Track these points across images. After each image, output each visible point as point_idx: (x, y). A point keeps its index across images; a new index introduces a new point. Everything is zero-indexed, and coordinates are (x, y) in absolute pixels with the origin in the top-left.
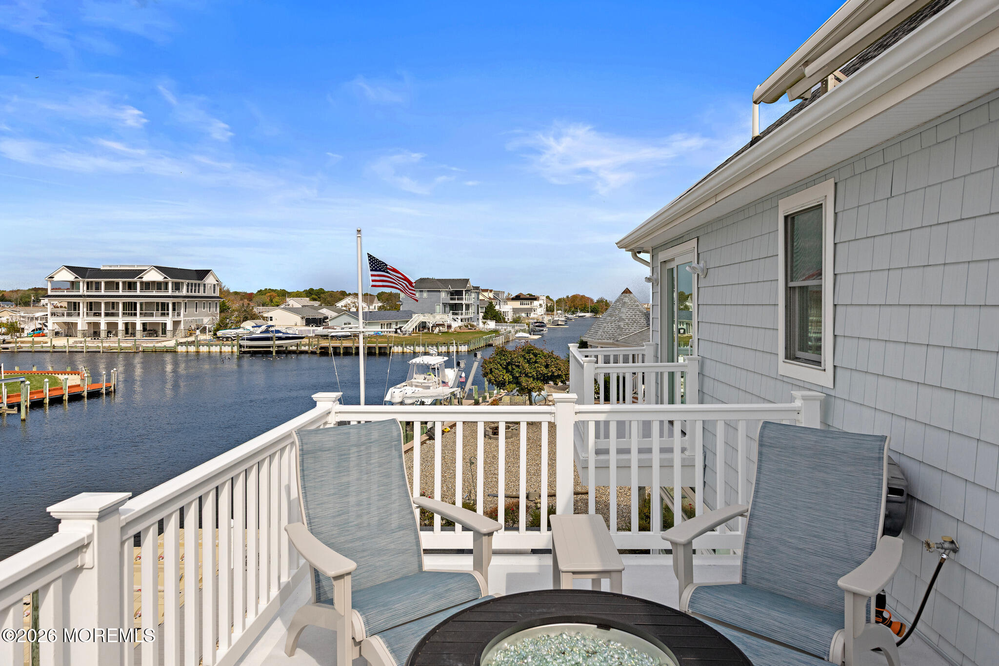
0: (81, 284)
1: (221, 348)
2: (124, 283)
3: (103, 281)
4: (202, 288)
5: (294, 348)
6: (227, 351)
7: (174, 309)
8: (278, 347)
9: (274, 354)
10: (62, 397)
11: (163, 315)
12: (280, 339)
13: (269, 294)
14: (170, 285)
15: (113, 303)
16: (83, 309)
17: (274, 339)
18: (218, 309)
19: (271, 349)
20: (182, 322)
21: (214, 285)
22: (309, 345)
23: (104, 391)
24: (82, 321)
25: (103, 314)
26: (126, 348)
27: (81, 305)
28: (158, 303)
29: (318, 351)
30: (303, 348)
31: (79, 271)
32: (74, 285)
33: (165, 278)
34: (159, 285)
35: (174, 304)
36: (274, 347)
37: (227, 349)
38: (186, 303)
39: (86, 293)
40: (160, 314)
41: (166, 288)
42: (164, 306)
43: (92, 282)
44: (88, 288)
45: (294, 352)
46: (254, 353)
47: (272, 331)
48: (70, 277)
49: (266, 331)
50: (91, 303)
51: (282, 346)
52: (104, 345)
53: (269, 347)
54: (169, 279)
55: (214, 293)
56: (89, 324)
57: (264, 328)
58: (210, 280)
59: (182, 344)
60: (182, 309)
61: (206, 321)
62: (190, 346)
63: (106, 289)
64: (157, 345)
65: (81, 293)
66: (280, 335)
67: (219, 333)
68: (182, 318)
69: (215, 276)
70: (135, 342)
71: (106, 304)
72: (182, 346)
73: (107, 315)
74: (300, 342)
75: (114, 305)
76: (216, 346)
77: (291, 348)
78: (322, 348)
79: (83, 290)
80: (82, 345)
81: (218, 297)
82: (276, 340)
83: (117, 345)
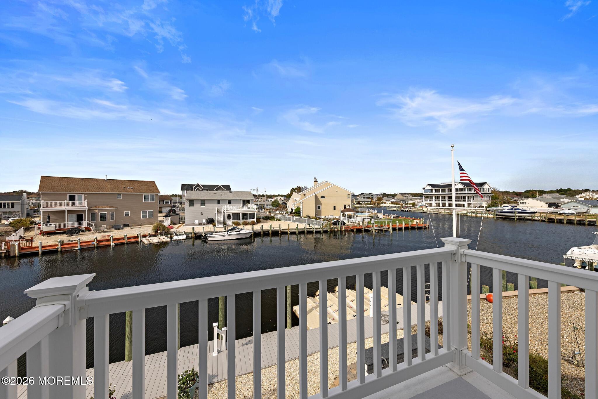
0: (433, 190)
1: (487, 215)
2: (448, 189)
3: (441, 189)
4: (482, 190)
5: (530, 218)
6: (491, 217)
7: (468, 199)
8: (518, 216)
9: (516, 220)
10: (402, 228)
11: (464, 201)
12: (519, 213)
13: (532, 192)
14: (466, 189)
15: (445, 196)
16: (434, 198)
17: (516, 213)
18: (491, 198)
19: (514, 217)
20: (472, 204)
21: (488, 189)
22: (540, 216)
23: (424, 227)
24: (434, 203)
25: (441, 200)
26: (447, 213)
27: (433, 197)
28: (462, 197)
29: (547, 220)
30: (536, 218)
31: (433, 186)
32: (431, 191)
33: (464, 187)
34: (462, 190)
35: (468, 197)
36: (516, 216)
37: (491, 216)
38: (474, 196)
39: (435, 193)
40: (462, 201)
41: (465, 191)
42: (464, 197)
43: (437, 189)
44: (436, 192)
45: (530, 220)
46: (505, 219)
47: (515, 209)
48: (429, 188)
49: (512, 209)
50: (437, 197)
51: (521, 216)
52: (439, 211)
53: (513, 216)
54: (466, 187)
55: (488, 192)
56: (436, 203)
57: (510, 207)
58: (486, 187)
59: (469, 212)
60: (472, 198)
61: (484, 204)
62: (473, 213)
63: (442, 191)
64: (459, 212)
65: (433, 193)
66: (520, 211)
67: (488, 209)
68: (472, 202)
69: (488, 185)
70: (450, 211)
71: (442, 197)
72: (469, 213)
73: (442, 201)
74: (534, 215)
75: (445, 197)
76: (485, 214)
77: (528, 218)
78: (549, 219)
79: (434, 192)
80: (432, 211)
81: (490, 194)
82: (517, 213)
83: (444, 211)
